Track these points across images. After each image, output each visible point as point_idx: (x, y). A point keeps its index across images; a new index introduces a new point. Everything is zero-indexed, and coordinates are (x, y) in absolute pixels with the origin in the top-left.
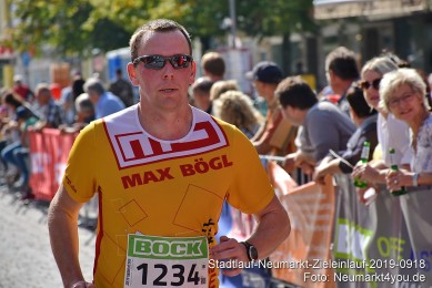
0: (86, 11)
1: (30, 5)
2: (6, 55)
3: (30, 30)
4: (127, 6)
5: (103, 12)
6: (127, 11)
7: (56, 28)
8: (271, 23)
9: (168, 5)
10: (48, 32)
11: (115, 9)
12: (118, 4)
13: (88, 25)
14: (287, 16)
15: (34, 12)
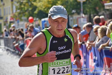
0: (35, 8)
1: (20, 7)
2: (12, 20)
3: (20, 13)
4: (47, 7)
5: (40, 8)
6: (47, 8)
7: (27, 13)
8: (87, 11)
10: (25, 14)
11: (44, 7)
12: (45, 6)
13: (36, 12)
14: (91, 9)
15: (21, 9)
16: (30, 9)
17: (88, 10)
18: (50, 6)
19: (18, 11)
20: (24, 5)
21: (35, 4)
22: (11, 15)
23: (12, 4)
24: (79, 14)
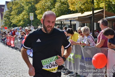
0: (12, 23)
3: (5, 25)
5: (14, 23)
7: (8, 25)
9: (22, 23)
13: (12, 25)
15: (5, 23)
16: (10, 23)
17: (34, 24)
18: (18, 22)
19: (5, 24)
20: (7, 22)
21: (11, 21)
22: (2, 26)
23: (2, 21)
24: (30, 26)
